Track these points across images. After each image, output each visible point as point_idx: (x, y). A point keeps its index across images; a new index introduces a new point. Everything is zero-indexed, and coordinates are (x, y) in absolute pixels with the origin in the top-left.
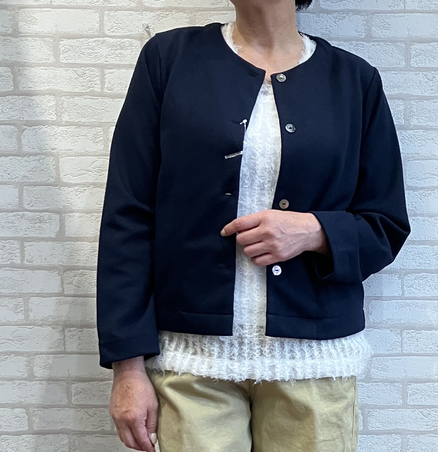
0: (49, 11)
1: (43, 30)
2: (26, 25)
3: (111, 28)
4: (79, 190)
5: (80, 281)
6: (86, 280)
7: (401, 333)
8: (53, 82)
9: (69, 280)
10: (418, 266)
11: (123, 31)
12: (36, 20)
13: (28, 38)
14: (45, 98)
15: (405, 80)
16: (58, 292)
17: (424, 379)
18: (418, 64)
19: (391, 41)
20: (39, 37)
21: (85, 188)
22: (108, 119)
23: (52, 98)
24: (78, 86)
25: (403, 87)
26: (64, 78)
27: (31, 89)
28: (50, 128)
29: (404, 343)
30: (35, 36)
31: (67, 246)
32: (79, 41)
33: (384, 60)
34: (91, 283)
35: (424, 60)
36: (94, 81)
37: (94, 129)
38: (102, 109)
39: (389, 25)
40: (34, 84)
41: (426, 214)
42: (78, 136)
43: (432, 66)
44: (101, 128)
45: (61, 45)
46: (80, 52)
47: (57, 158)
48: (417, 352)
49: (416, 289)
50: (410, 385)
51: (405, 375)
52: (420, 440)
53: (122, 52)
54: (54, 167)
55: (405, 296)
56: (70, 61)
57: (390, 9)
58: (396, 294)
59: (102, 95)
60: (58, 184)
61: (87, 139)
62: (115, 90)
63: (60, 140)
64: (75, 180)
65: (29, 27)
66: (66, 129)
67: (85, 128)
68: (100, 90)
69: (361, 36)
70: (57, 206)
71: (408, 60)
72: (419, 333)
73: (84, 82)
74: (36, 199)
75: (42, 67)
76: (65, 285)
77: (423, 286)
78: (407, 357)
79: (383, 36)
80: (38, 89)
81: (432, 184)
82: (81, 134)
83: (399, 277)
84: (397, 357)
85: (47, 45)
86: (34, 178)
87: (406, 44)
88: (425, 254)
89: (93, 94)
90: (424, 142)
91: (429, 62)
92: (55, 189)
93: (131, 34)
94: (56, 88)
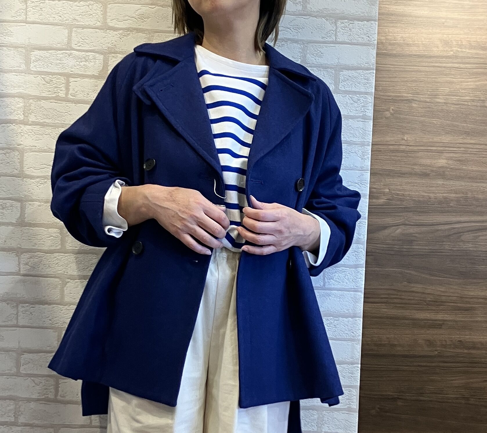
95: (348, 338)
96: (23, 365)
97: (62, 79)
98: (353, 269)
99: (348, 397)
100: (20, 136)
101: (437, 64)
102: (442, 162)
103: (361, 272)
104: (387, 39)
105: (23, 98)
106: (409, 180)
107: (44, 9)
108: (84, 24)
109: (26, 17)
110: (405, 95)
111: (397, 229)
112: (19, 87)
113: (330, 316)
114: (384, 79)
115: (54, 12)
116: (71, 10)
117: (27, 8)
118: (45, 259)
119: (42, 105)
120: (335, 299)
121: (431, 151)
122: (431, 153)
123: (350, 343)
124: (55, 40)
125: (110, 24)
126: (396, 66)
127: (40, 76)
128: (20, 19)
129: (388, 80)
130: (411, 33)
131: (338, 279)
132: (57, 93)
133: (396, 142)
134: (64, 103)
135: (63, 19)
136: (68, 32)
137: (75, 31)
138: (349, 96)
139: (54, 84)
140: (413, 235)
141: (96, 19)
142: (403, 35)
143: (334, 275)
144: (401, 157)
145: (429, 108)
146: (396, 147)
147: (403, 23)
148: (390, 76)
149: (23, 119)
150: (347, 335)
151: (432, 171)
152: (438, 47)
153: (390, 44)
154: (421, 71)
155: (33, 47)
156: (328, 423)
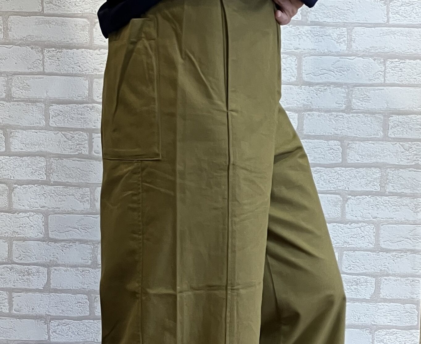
95: (416, 83)
99: (415, 152)
113: (395, 59)
120: (401, 37)
131: (405, 13)
143: (400, 9)
150: (415, 80)
156: (393, 183)
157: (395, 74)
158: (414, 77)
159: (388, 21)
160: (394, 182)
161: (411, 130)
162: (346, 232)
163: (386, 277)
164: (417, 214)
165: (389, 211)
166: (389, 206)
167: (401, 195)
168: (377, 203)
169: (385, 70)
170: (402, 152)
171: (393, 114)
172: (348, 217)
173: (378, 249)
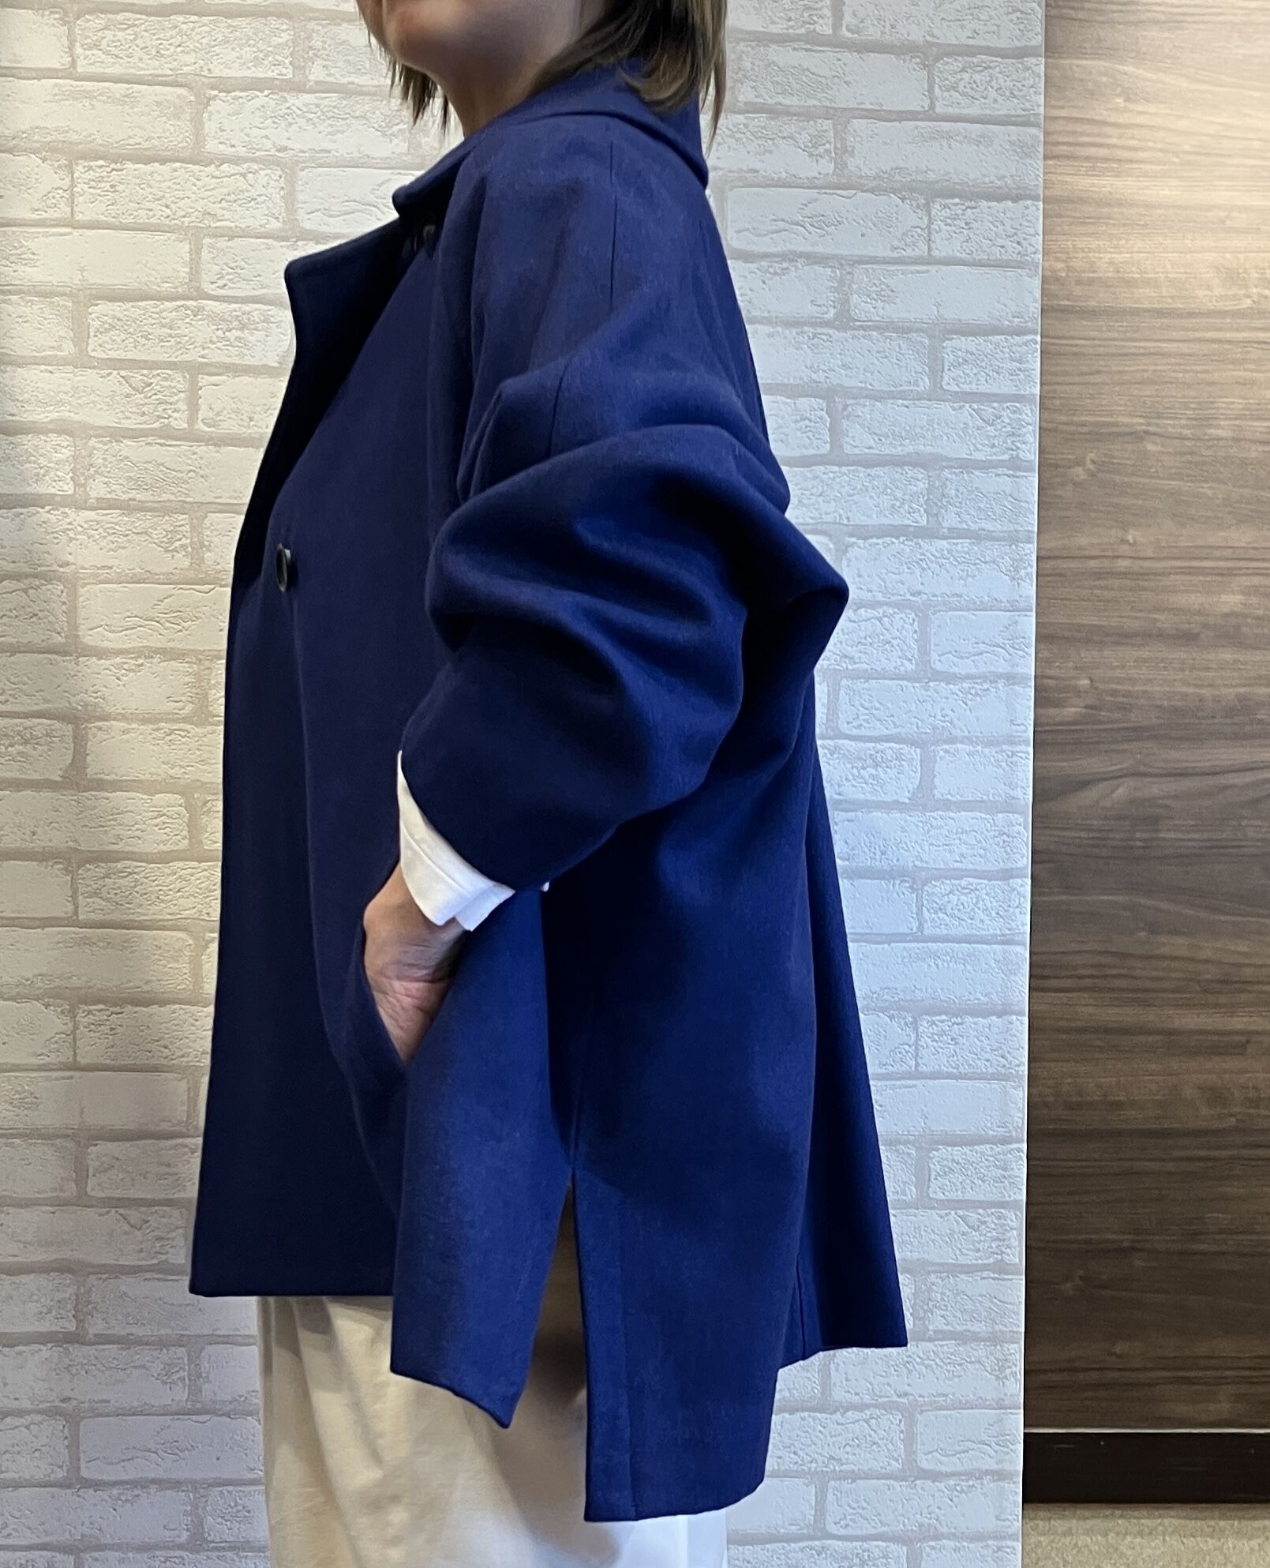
0: (65, 235)
1: (49, 278)
2: (7, 266)
3: (219, 279)
4: (125, 666)
5: (119, 888)
6: (135, 886)
7: (915, 1022)
8: (70, 403)
9: (90, 886)
10: (957, 861)
11: (248, 287)
12: (34, 254)
13: (11, 297)
14: (46, 441)
15: (930, 422)
16: (63, 915)
17: (970, 1135)
18: (961, 385)
19: (895, 330)
20: (38, 294)
21: (140, 661)
22: (204, 495)
23: (65, 440)
24: (130, 415)
25: (924, 437)
26: (98, 392)
27: (14, 418)
28: (56, 512)
29: (922, 1046)
30: (28, 293)
31: (90, 802)
32: (138, 307)
33: (879, 372)
34: (146, 894)
35: (975, 374)
36: (171, 404)
37: (167, 518)
38: (190, 471)
39: (893, 291)
40: (23, 407)
41: (977, 737)
42: (127, 535)
43: (995, 390)
44: (185, 516)
45: (93, 316)
46: (141, 332)
47: (72, 584)
48: (955, 1071)
49: (953, 916)
50: (937, 1150)
51: (923, 1125)
52: (961, 1287)
53: (243, 335)
54: (64, 607)
55: (925, 932)
56: (113, 354)
57: (895, 255)
58: (903, 929)
59: (191, 436)
60: (73, 649)
61: (150, 543)
62: (225, 425)
63: (81, 544)
64: (114, 641)
65: (15, 271)
66: (96, 517)
67: (144, 516)
68: (186, 426)
69: (826, 316)
70: (69, 702)
71: (935, 373)
72: (958, 1024)
73: (146, 404)
74: (14, 686)
75: (43, 367)
76: (80, 897)
77: (969, 910)
78: (931, 1082)
79: (879, 316)
80: (30, 419)
81: (993, 669)
82: (134, 530)
83: (911, 887)
84: (903, 1082)
85: (57, 315)
86: (11, 633)
87: (931, 337)
88: (974, 833)
89: (167, 434)
90: (973, 567)
91: (986, 381)
92: (64, 661)
93: (268, 294)
94: (77, 418)
95: (990, 1070)
96: (94, 1175)
97: (179, 381)
98: (1000, 883)
99: (994, 1233)
100: (64, 539)
101: (1209, 335)
102: (1231, 600)
103: (1021, 889)
104: (1069, 269)
105: (71, 434)
106: (1144, 653)
107: (120, 188)
108: (233, 225)
109: (72, 210)
110: (1127, 420)
111: (1118, 786)
112: (62, 402)
113: (940, 1015)
114: (1067, 379)
115: (151, 193)
116: (194, 188)
117: (73, 186)
118: (146, 878)
119: (123, 453)
120: (953, 966)
121: (1200, 571)
122: (1201, 578)
123: (995, 1084)
124: (153, 272)
125: (308, 225)
126: (1097, 342)
127: (115, 372)
128: (56, 215)
129: (1077, 379)
130: (1135, 249)
131: (960, 910)
132: (165, 418)
133: (1104, 550)
134: (185, 447)
135: (174, 214)
136: (191, 250)
137: (211, 246)
138: (970, 407)
139: (156, 394)
140: (1160, 801)
141: (266, 212)
142: (1113, 255)
143: (948, 900)
144: (1121, 589)
145: (1191, 453)
146: (1106, 563)
147: (1114, 225)
148: (1085, 369)
149: (70, 492)
150: (988, 1064)
151: (1206, 626)
152: (1209, 288)
153: (1079, 282)
154: (1164, 355)
155: (94, 292)
156: (944, 1308)
157: (939, 1050)
158: (987, 1056)
159: (921, 928)
160: (946, 1306)
161: (983, 1181)
162: (833, 1433)
163: (932, 1543)
164: (1003, 1383)
165: (937, 1379)
166: (937, 1364)
167: (962, 1338)
168: (906, 1359)
169: (918, 1039)
170: (964, 1234)
171: (937, 1143)
172: (839, 1395)
173: (913, 1473)
